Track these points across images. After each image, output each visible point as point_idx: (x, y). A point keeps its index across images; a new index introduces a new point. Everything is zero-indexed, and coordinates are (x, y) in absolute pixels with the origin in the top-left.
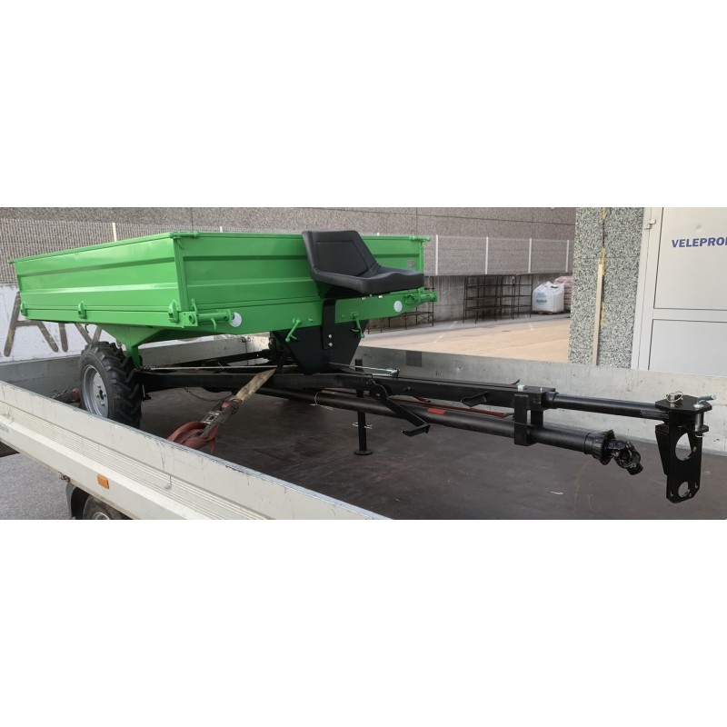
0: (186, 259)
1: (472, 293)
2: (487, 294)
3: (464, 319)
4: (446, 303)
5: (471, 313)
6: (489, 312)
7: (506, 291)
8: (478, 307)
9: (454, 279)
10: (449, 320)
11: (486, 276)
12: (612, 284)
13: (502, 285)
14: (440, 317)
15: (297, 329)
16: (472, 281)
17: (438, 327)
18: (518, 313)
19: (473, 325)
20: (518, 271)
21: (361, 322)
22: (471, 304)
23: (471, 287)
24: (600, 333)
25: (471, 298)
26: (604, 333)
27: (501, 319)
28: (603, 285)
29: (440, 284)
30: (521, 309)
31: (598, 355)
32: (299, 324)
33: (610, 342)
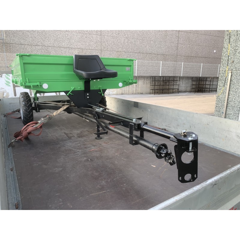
0: (24, 64)
1: (194, 83)
2: (200, 83)
3: (190, 92)
4: (184, 86)
5: (194, 90)
6: (201, 90)
7: (207, 83)
8: (196, 88)
9: (188, 78)
10: (185, 92)
11: (200, 77)
12: (235, 81)
13: (206, 81)
14: (182, 91)
15: (72, 91)
16: (195, 79)
17: (180, 94)
18: (212, 91)
19: (194, 94)
20: (212, 76)
21: (102, 90)
22: (194, 87)
23: (194, 81)
24: (228, 100)
25: (194, 85)
26: (230, 99)
27: (205, 92)
28: (230, 81)
29: (183, 79)
30: (213, 90)
31: (227, 108)
32: (74, 89)
33: (232, 103)
